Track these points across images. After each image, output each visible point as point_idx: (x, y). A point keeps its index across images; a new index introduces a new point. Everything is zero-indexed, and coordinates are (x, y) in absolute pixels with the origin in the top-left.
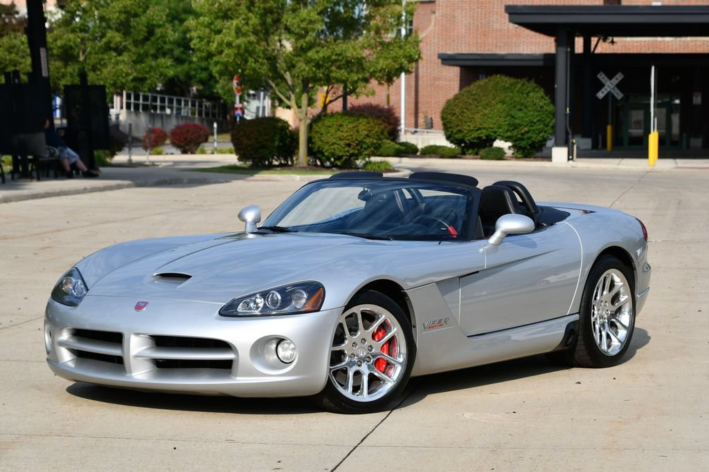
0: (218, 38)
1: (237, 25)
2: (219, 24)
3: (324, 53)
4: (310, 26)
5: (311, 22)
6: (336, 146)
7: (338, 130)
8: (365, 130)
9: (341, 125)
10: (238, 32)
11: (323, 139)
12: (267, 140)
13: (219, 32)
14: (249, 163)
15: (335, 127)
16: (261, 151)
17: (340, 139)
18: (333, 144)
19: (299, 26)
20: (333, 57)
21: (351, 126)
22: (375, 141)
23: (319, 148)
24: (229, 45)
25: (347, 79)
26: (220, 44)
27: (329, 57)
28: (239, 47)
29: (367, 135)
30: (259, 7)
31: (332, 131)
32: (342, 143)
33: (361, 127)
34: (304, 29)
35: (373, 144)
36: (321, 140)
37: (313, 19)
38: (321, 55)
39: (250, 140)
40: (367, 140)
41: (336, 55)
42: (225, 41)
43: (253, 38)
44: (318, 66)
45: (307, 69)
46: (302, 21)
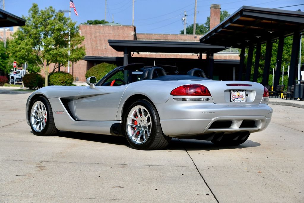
0: (19, 46)
1: (26, 42)
2: (19, 41)
3: (55, 52)
4: (50, 43)
5: (51, 42)
6: (58, 83)
7: (59, 77)
8: (67, 78)
9: (60, 76)
10: (27, 44)
11: (54, 80)
12: (35, 81)
13: (19, 44)
14: (28, 88)
15: (58, 77)
16: (32, 84)
17: (59, 81)
18: (57, 82)
19: (47, 43)
20: (58, 53)
21: (63, 76)
22: (71, 82)
23: (52, 83)
24: (23, 48)
25: (63, 60)
26: (20, 48)
27: (57, 53)
28: (26, 49)
29: (68, 80)
30: (33, 36)
31: (57, 78)
32: (60, 82)
33: (66, 77)
34: (48, 44)
35: (70, 82)
36: (53, 81)
37: (51, 41)
38: (54, 53)
39: (29, 80)
40: (68, 81)
41: (60, 52)
42: (22, 47)
43: (31, 46)
44: (53, 56)
45: (49, 57)
46: (48, 41)
